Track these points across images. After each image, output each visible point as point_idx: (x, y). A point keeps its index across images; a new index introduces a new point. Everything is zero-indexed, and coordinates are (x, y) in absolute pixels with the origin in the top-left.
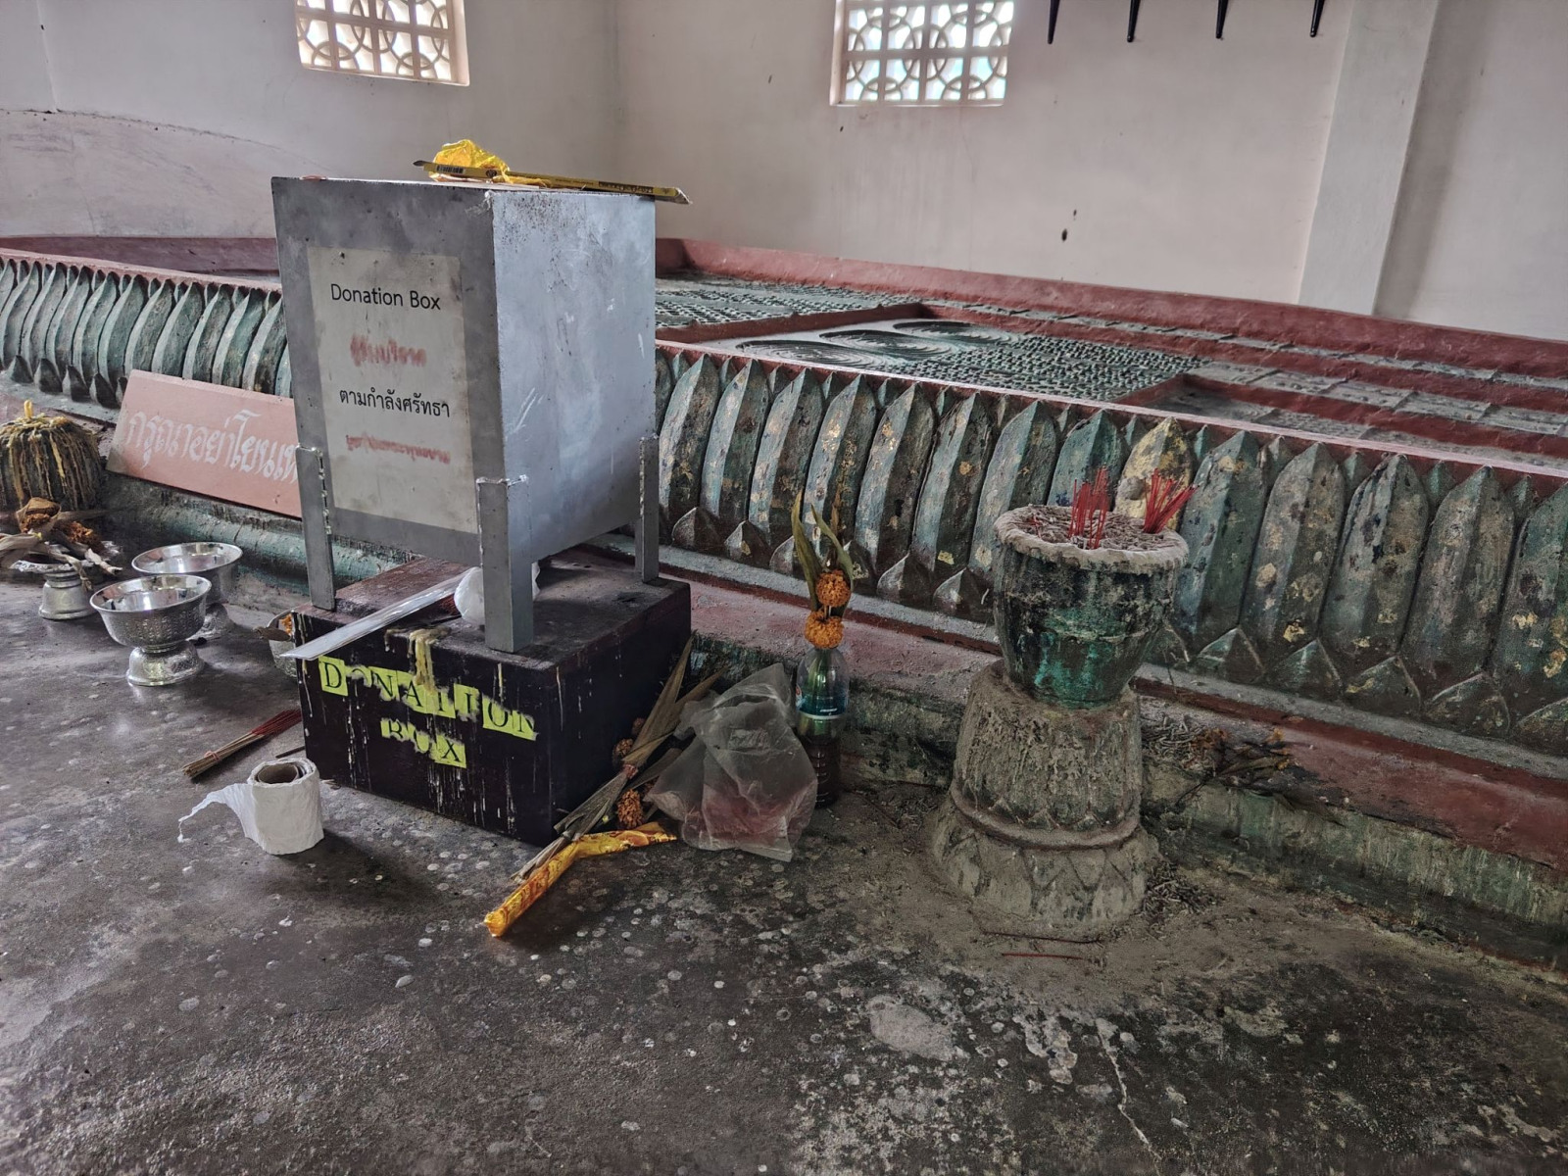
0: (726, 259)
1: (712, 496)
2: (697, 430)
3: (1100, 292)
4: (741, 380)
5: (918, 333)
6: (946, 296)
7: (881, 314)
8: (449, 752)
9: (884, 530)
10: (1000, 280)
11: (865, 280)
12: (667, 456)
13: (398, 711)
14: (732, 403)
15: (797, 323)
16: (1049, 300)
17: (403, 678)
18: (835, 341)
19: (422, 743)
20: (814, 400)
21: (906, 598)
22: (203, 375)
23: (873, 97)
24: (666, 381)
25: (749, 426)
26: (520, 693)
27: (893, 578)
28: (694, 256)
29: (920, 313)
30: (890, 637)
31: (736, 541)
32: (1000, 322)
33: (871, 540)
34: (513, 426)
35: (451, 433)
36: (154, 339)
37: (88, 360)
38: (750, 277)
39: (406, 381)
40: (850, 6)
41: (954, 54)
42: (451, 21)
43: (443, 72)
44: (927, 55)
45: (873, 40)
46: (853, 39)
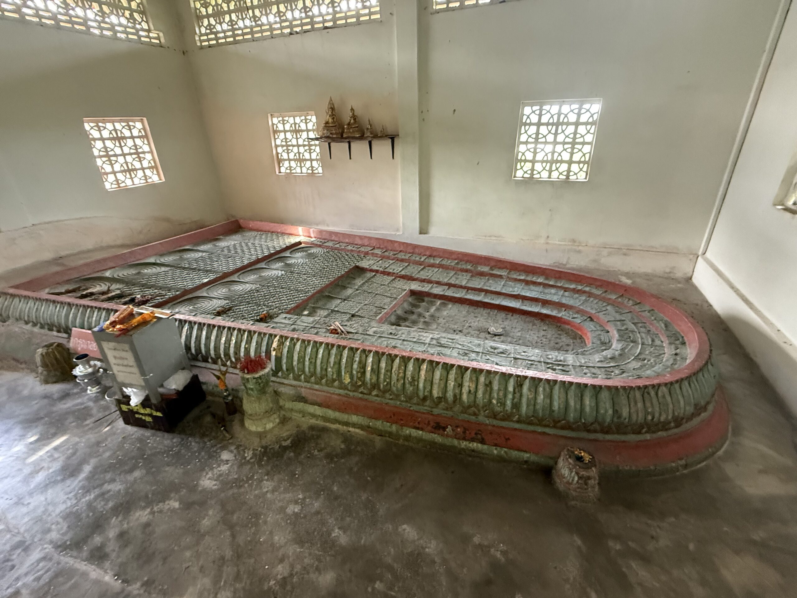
0: (251, 225)
2: (198, 338)
5: (297, 254)
7: (287, 249)
8: (149, 419)
9: (235, 358)
13: (138, 413)
14: (204, 333)
15: (259, 261)
19: (144, 418)
20: (220, 332)
23: (288, 171)
25: (208, 338)
26: (158, 409)
28: (242, 225)
29: (300, 245)
31: (209, 360)
37: (59, 324)
38: (258, 230)
39: (125, 362)
40: (277, 146)
41: (308, 160)
42: (155, 162)
43: (155, 179)
44: (300, 160)
45: (285, 156)
46: (280, 155)
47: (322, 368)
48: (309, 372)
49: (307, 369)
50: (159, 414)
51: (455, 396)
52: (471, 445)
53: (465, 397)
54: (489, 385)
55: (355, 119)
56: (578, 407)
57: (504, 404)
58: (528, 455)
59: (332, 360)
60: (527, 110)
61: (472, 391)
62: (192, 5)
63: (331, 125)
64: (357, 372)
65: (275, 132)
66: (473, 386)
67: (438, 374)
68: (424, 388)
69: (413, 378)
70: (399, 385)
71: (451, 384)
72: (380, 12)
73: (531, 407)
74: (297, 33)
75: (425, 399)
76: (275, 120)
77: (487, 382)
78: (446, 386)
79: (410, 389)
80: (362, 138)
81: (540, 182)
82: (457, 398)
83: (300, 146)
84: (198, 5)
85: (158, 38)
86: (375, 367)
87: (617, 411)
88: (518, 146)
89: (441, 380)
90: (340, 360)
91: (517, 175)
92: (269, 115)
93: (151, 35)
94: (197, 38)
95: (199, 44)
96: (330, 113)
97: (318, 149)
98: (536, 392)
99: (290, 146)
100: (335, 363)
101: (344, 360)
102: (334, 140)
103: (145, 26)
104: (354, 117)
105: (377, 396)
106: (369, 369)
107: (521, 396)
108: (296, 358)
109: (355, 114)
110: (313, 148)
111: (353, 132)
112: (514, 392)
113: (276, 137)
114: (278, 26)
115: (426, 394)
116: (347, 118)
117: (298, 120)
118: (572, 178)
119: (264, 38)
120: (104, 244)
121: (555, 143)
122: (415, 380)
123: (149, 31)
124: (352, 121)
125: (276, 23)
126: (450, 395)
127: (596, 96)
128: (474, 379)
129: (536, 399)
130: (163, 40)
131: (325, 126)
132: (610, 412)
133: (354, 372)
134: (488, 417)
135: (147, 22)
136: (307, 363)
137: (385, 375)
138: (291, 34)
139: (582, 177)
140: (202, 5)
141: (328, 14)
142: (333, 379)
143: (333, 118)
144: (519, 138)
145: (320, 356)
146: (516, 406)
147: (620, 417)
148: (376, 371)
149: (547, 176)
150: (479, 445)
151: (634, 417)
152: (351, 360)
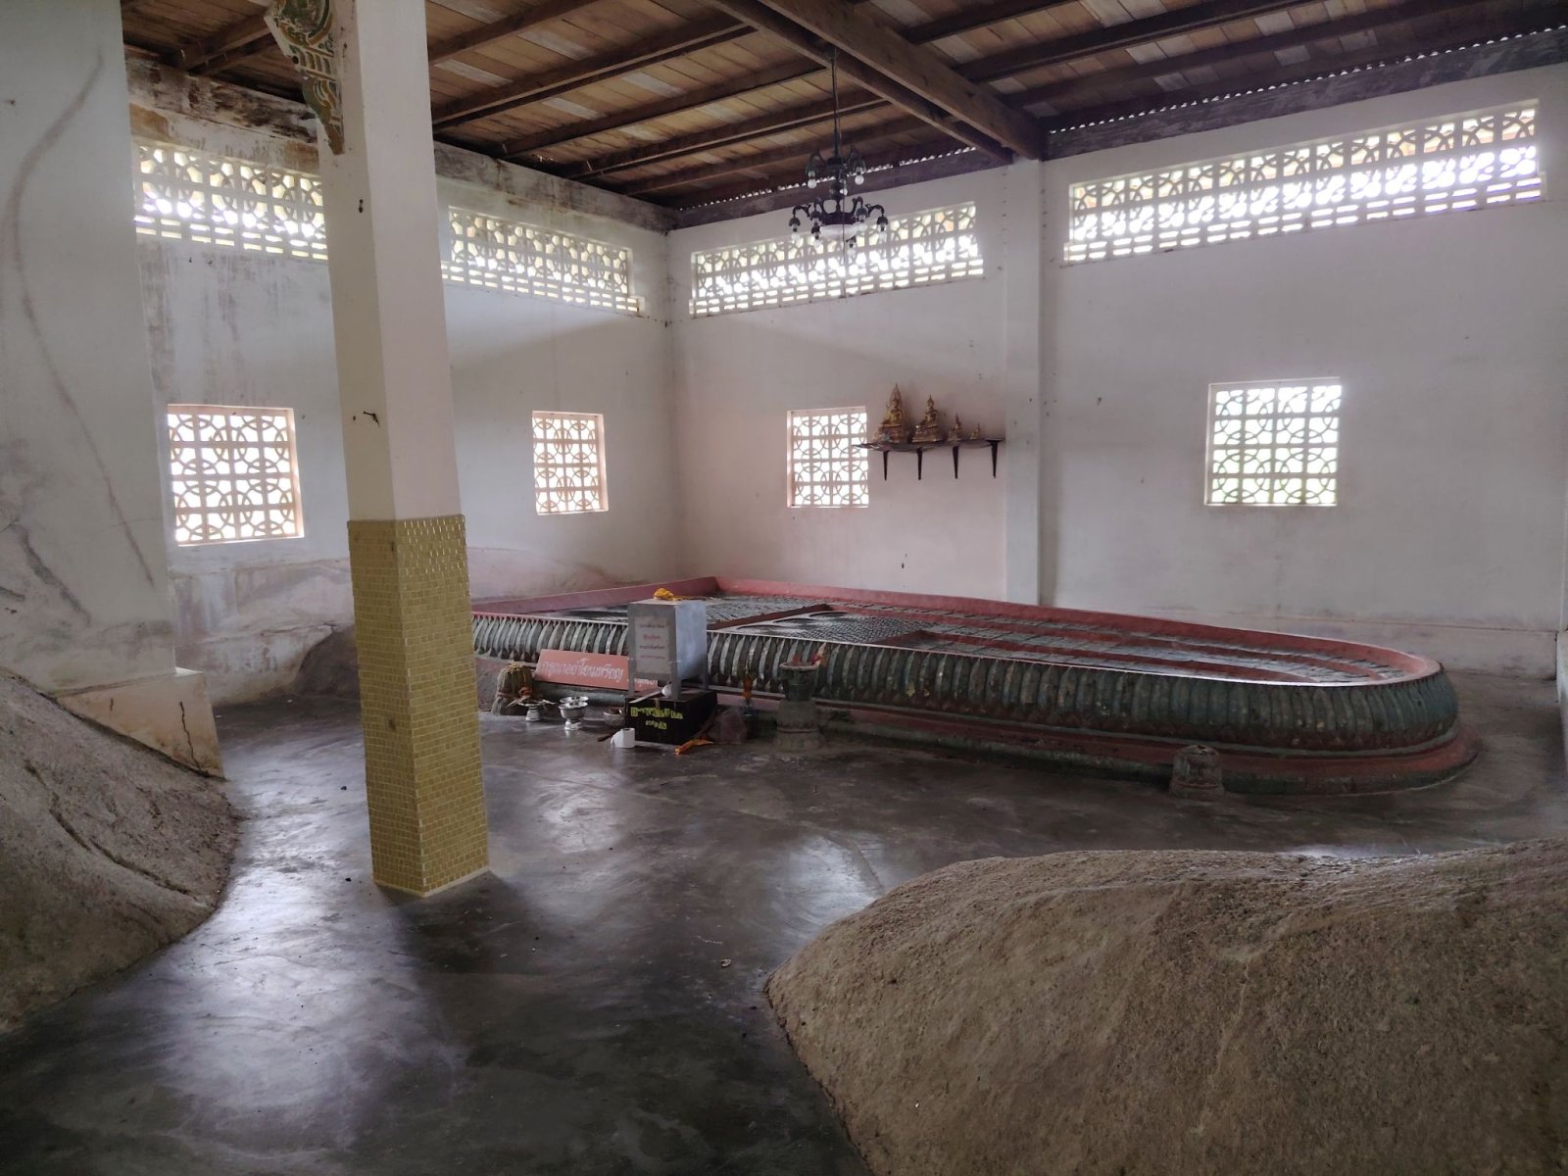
0: (737, 585)
1: (722, 669)
2: (718, 653)
3: (902, 596)
4: (729, 639)
5: (821, 618)
6: (839, 600)
7: (805, 610)
8: (662, 726)
9: (765, 674)
10: (861, 592)
11: (803, 593)
12: (710, 660)
13: (651, 718)
14: (727, 645)
15: (764, 617)
16: (881, 601)
17: (652, 709)
18: (780, 624)
19: (656, 725)
20: (748, 644)
21: (772, 691)
22: (567, 649)
23: (808, 503)
24: (710, 641)
25: (731, 651)
26: (679, 707)
27: (768, 686)
28: (721, 586)
29: (824, 609)
30: (768, 701)
31: (729, 681)
32: (859, 611)
33: (762, 677)
34: (678, 650)
35: (665, 653)
36: (548, 639)
37: (522, 647)
38: (749, 594)
39: (656, 643)
40: (794, 461)
41: (844, 483)
42: (599, 482)
43: (595, 506)
44: (831, 484)
45: (806, 477)
46: (796, 476)
47: (879, 678)
48: (863, 683)
49: (860, 681)
50: (679, 716)
51: (1049, 700)
52: (1067, 756)
53: (1061, 700)
54: (1092, 685)
55: (933, 416)
56: (1204, 705)
57: (1110, 707)
58: (1139, 765)
59: (894, 665)
60: (1222, 397)
61: (1071, 693)
62: (693, 261)
63: (893, 425)
64: (926, 679)
65: (795, 439)
66: (1072, 688)
67: (1028, 676)
68: (1010, 692)
69: (996, 682)
70: (979, 692)
71: (1045, 687)
72: (983, 266)
73: (1145, 709)
74: (851, 296)
75: (1011, 707)
76: (797, 421)
77: (1091, 681)
78: (1038, 690)
79: (991, 695)
80: (942, 442)
81: (1254, 510)
82: (1052, 702)
83: (835, 460)
84: (702, 260)
85: (637, 305)
86: (948, 672)
87: (1254, 711)
88: (1211, 454)
89: (1031, 681)
90: (904, 667)
91: (1213, 500)
92: (789, 413)
93: (629, 300)
94: (691, 304)
95: (692, 312)
96: (893, 407)
97: (865, 466)
98: (1152, 691)
99: (817, 460)
100: (896, 670)
101: (909, 666)
102: (897, 448)
103: (624, 289)
104: (933, 413)
105: (949, 710)
106: (941, 674)
107: (1132, 696)
108: (846, 666)
109: (935, 407)
110: (856, 463)
111: (928, 434)
112: (1124, 691)
113: (796, 446)
114: (823, 286)
115: (1012, 700)
116: (920, 411)
117: (835, 419)
118: (1311, 502)
119: (799, 303)
121: (1273, 446)
122: (998, 685)
123: (627, 296)
124: (929, 418)
125: (819, 282)
126: (1042, 699)
127: (1330, 373)
128: (1074, 679)
129: (1150, 698)
130: (642, 308)
131: (883, 428)
132: (1244, 711)
133: (922, 680)
134: (1092, 728)
135: (627, 285)
136: (861, 672)
137: (960, 681)
138: (841, 297)
139: (1328, 499)
140: (707, 261)
141: (902, 269)
142: (893, 691)
143: (898, 416)
144: (1212, 439)
145: (878, 662)
146: (1126, 707)
147: (1257, 717)
148: (949, 676)
149: (1267, 500)
150: (1078, 755)
151: (1278, 720)
152: (917, 667)
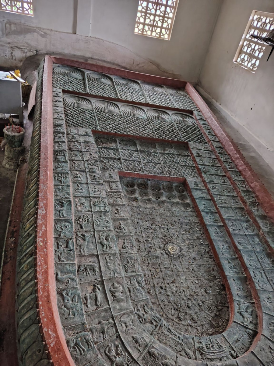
23: (241, 62)
40: (245, 39)
42: (171, 26)
43: (166, 37)
65: (251, 27)
92: (254, 11)
113: (249, 31)
120: (116, 62)
